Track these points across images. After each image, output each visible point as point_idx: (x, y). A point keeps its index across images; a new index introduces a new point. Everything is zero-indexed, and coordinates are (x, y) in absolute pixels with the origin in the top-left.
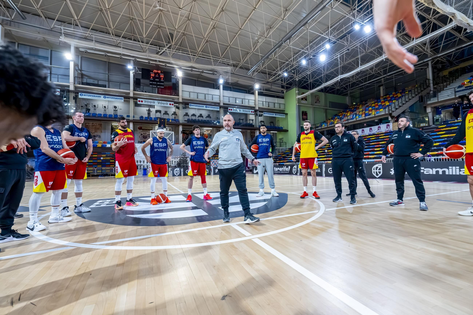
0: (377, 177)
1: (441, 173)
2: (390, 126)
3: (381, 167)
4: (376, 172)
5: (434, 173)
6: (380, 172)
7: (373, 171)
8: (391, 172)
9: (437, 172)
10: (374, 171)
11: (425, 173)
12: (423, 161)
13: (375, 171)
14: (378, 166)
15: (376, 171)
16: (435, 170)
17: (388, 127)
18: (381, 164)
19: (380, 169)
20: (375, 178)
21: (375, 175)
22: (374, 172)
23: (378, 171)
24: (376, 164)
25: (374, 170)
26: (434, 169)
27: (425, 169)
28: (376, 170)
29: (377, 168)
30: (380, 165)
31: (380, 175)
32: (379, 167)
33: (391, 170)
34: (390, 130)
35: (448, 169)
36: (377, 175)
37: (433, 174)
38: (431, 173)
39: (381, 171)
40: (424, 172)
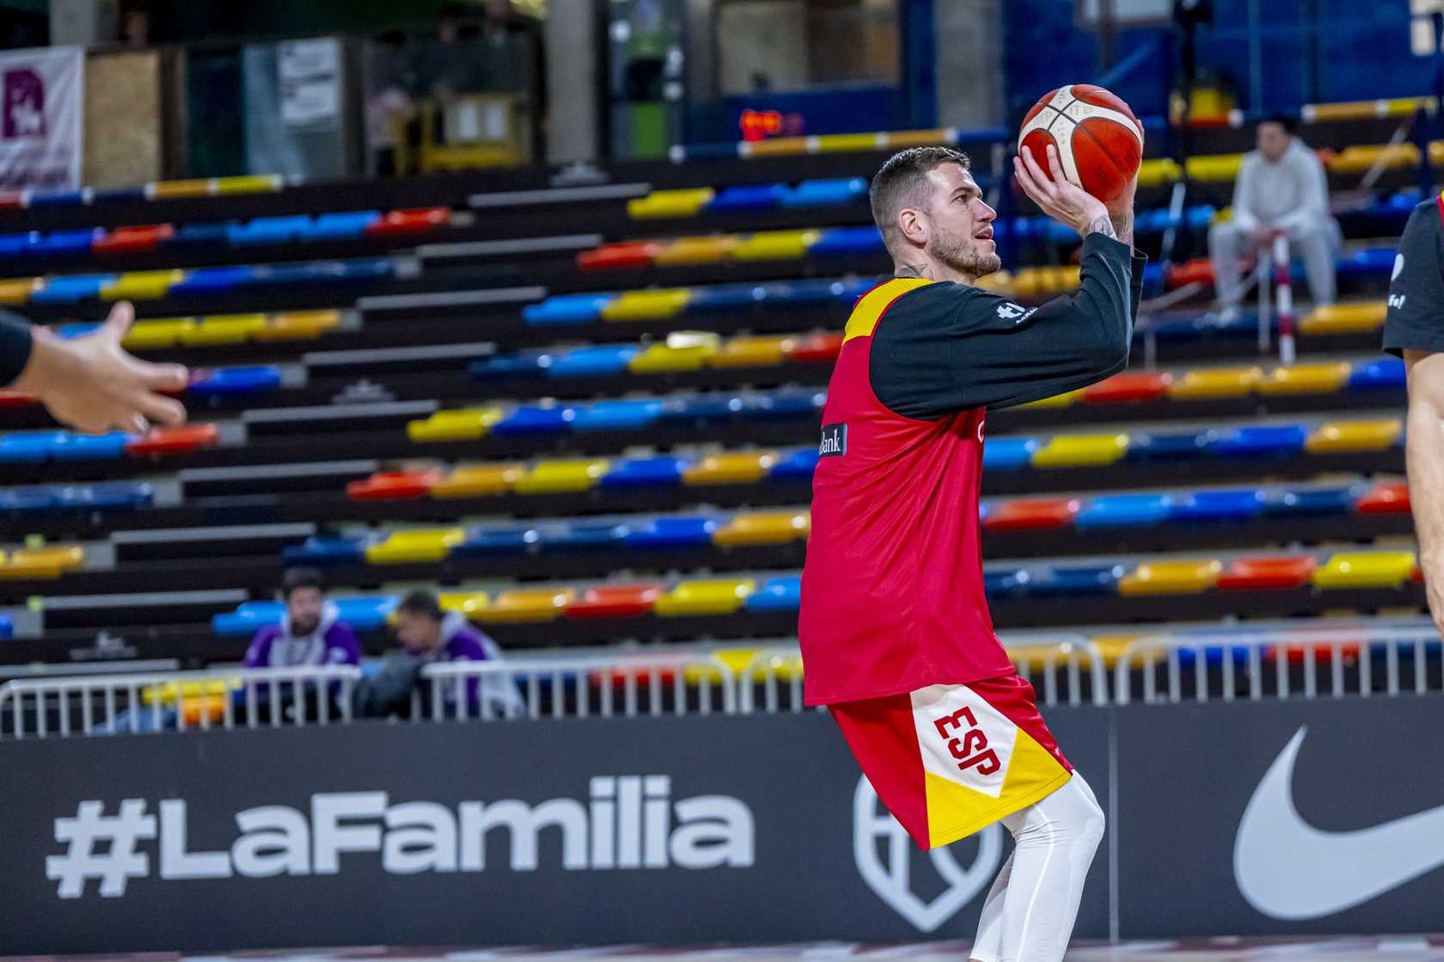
1: (524, 856)
2: (51, 99)
5: (474, 859)
8: (55, 866)
9: (498, 839)
11: (396, 862)
16: (477, 818)
17: (26, 117)
26: (470, 811)
27: (397, 816)
33: (63, 829)
34: (47, 164)
35: (586, 800)
37: (459, 878)
38: (443, 859)
40: (377, 856)
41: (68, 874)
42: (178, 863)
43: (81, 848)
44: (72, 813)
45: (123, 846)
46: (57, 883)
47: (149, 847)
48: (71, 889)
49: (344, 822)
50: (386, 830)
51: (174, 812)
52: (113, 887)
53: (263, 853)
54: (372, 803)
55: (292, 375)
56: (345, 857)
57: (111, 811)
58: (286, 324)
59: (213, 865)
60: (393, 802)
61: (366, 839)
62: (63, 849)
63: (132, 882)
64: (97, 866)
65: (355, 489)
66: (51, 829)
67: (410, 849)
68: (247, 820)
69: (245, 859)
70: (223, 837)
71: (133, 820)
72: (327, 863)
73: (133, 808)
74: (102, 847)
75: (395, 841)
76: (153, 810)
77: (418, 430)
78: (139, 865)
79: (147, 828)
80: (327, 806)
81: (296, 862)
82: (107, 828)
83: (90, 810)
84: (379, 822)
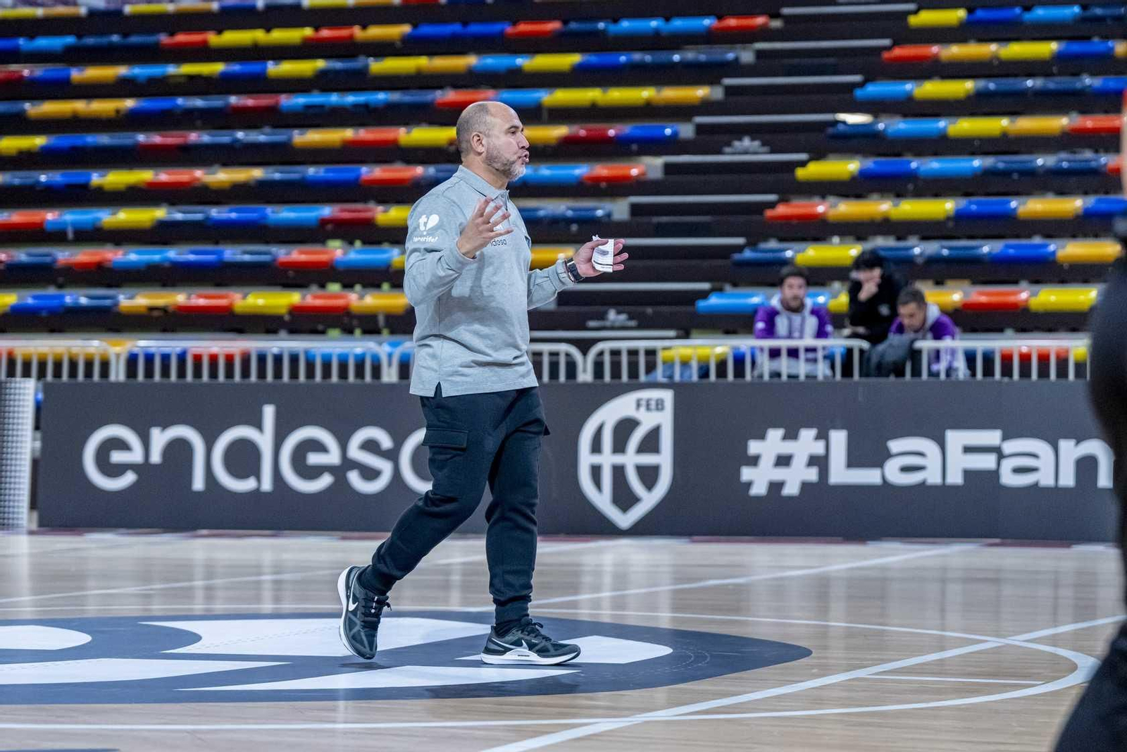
0: (626, 520)
1: (1104, 480)
3: (665, 420)
4: (619, 471)
5: (1068, 479)
6: (649, 475)
7: (586, 459)
8: (747, 473)
9: (1086, 467)
10: (596, 459)
11: (1009, 479)
12: (900, 373)
13: (607, 459)
14: (641, 415)
15: (619, 459)
16: (1071, 451)
18: (667, 396)
19: (651, 443)
20: (606, 529)
21: (602, 500)
22: (596, 471)
23: (631, 459)
24: (617, 390)
25: (596, 447)
26: (1066, 446)
27: (1009, 447)
28: (619, 447)
29: (625, 427)
30: (660, 405)
31: (649, 500)
32: (648, 421)
33: (754, 447)
36: (624, 498)
37: (1056, 490)
38: (1045, 478)
39: (664, 459)
41: (758, 479)
42: (840, 474)
43: (767, 461)
44: (762, 436)
45: (800, 461)
46: (749, 485)
47: (819, 462)
48: (759, 489)
49: (968, 450)
50: (1001, 456)
51: (839, 438)
52: (792, 489)
53: (906, 469)
54: (992, 437)
55: (686, 131)
56: (968, 474)
57: (791, 435)
58: (672, 94)
59: (870, 476)
60: (1005, 438)
61: (986, 462)
62: (754, 461)
63: (805, 486)
64: (779, 474)
65: (769, 213)
66: (745, 447)
67: (1018, 470)
68: (895, 446)
69: (893, 472)
70: (879, 458)
71: (807, 443)
72: (955, 478)
73: (807, 435)
74: (783, 461)
75: (1007, 465)
76: (823, 436)
77: (801, 173)
78: (812, 475)
79: (819, 448)
80: (957, 439)
81: (932, 476)
82: (787, 447)
83: (775, 435)
84: (997, 451)
